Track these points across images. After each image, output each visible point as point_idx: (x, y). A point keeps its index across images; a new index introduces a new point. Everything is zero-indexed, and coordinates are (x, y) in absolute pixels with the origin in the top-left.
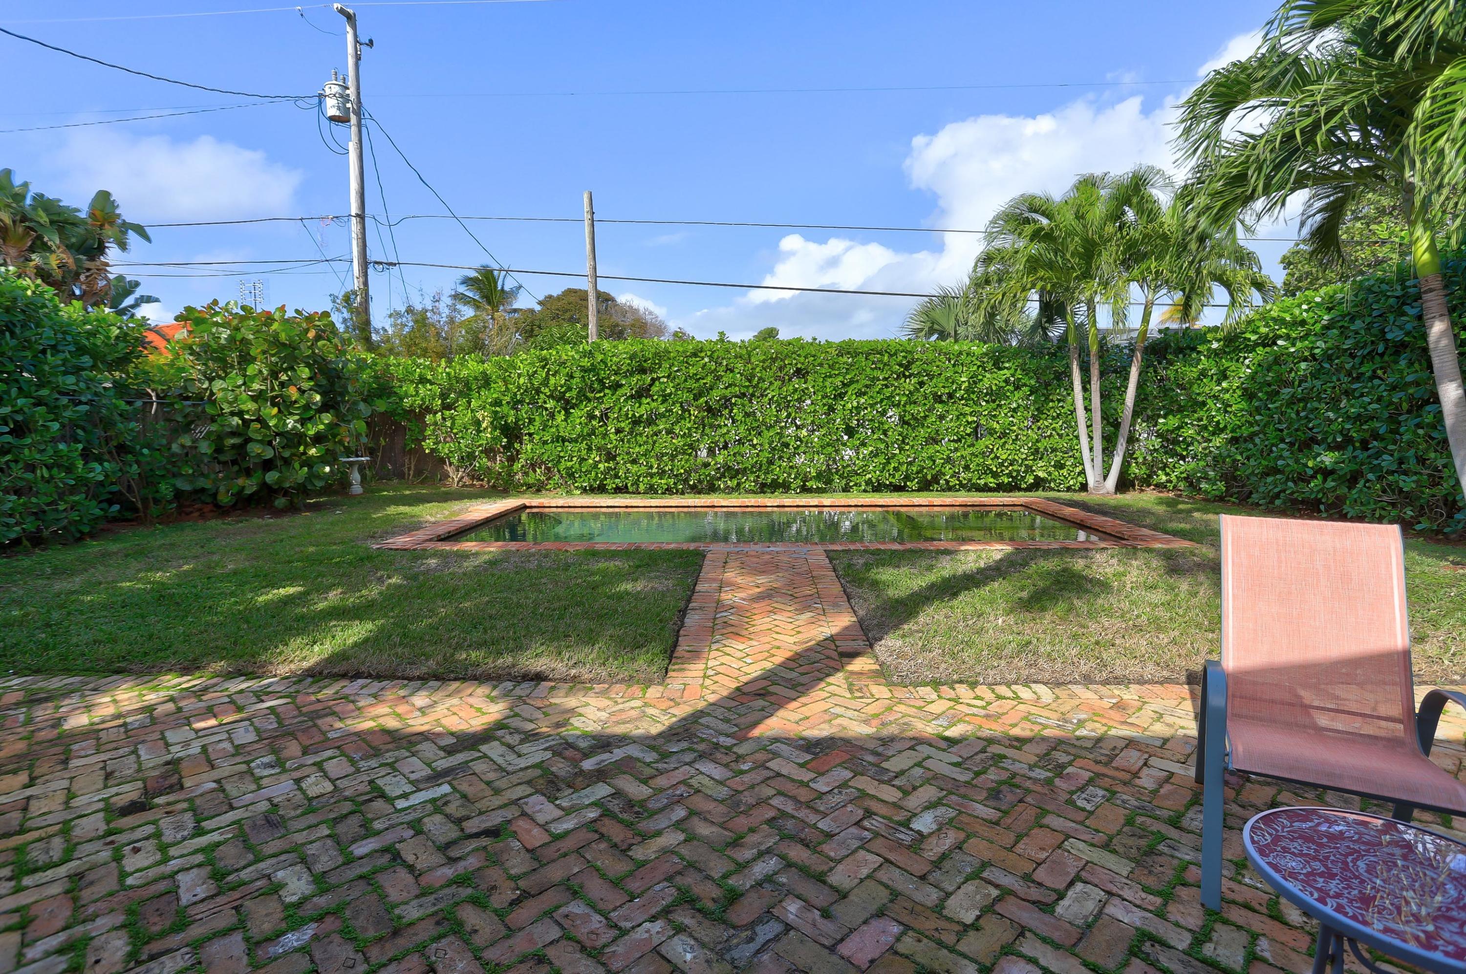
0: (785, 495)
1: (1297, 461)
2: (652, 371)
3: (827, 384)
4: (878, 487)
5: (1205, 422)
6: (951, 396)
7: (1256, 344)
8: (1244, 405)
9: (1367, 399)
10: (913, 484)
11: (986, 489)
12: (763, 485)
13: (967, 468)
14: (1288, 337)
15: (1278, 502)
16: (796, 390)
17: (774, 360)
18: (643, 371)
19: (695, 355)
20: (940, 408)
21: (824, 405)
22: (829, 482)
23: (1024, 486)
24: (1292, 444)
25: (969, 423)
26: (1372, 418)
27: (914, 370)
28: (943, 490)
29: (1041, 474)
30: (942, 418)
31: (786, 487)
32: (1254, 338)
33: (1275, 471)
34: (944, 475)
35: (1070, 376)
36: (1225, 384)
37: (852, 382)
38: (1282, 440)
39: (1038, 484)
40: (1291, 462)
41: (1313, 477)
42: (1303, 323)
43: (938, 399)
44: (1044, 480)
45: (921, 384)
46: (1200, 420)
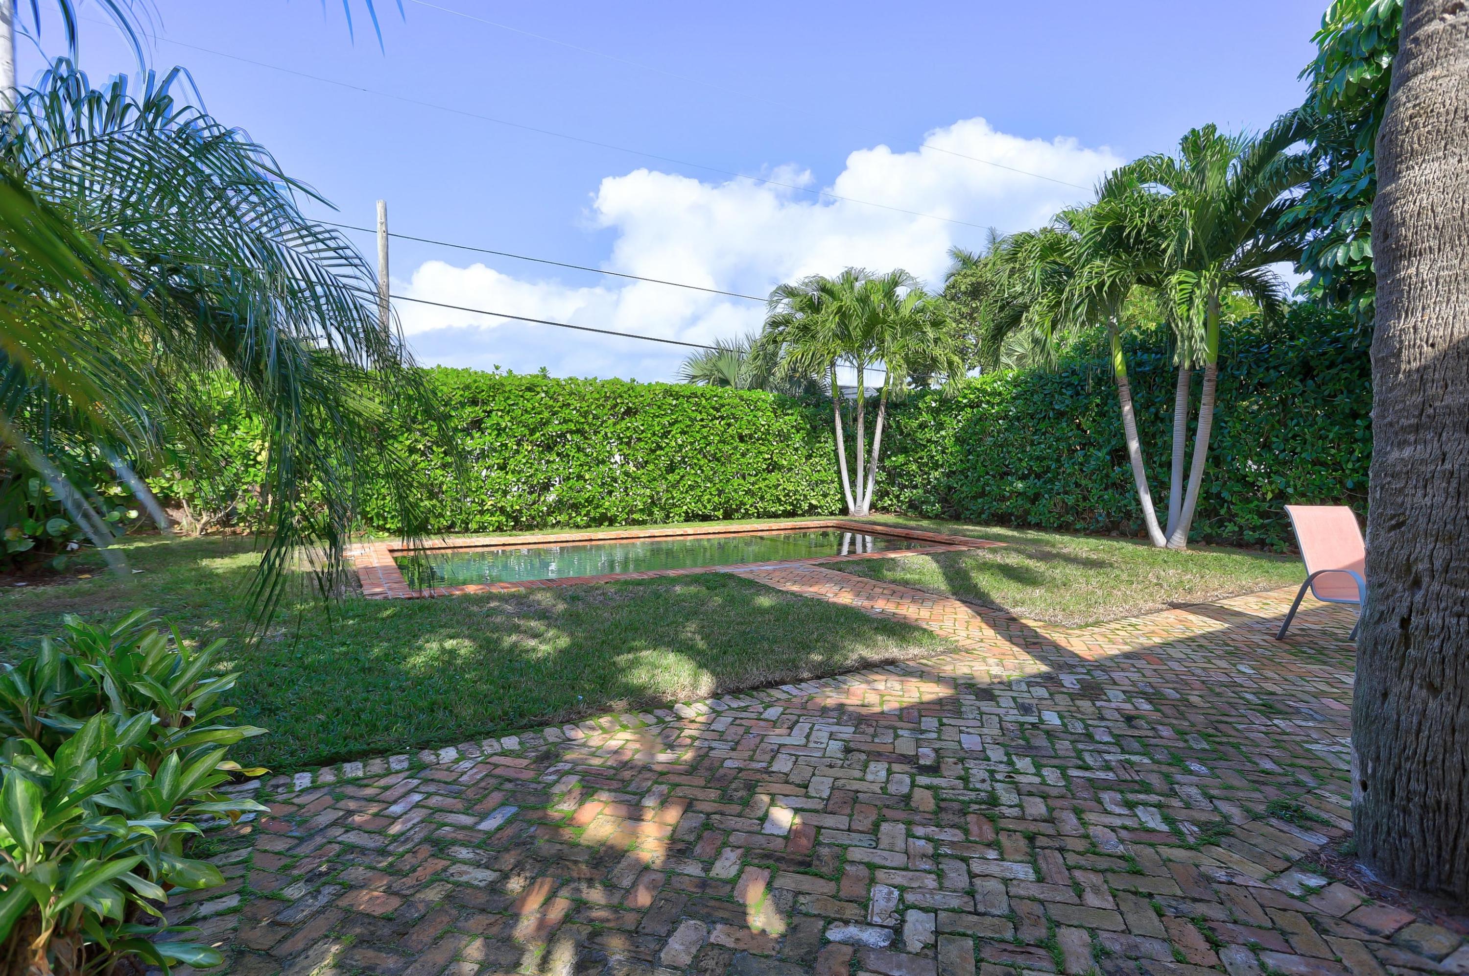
0: (611, 528)
1: (999, 487)
2: (484, 403)
3: (655, 423)
4: (690, 517)
5: (925, 460)
6: (751, 436)
7: (966, 406)
8: (958, 448)
9: (1043, 446)
10: (720, 514)
11: (775, 516)
12: (594, 519)
13: (762, 498)
14: (988, 402)
15: (983, 516)
16: (628, 428)
17: (607, 398)
18: (474, 402)
19: (529, 389)
20: (742, 447)
21: (653, 442)
22: (651, 514)
23: (800, 512)
24: (994, 476)
25: (765, 460)
26: (1045, 458)
27: (724, 412)
28: (743, 518)
29: (814, 502)
30: (743, 455)
31: (612, 521)
32: (965, 401)
33: (983, 494)
34: (745, 504)
35: (834, 421)
36: (943, 433)
37: (676, 421)
38: (987, 474)
39: (812, 510)
40: (994, 488)
41: (1010, 498)
42: (1000, 394)
43: (742, 439)
44: (816, 507)
45: (729, 425)
46: (922, 458)
